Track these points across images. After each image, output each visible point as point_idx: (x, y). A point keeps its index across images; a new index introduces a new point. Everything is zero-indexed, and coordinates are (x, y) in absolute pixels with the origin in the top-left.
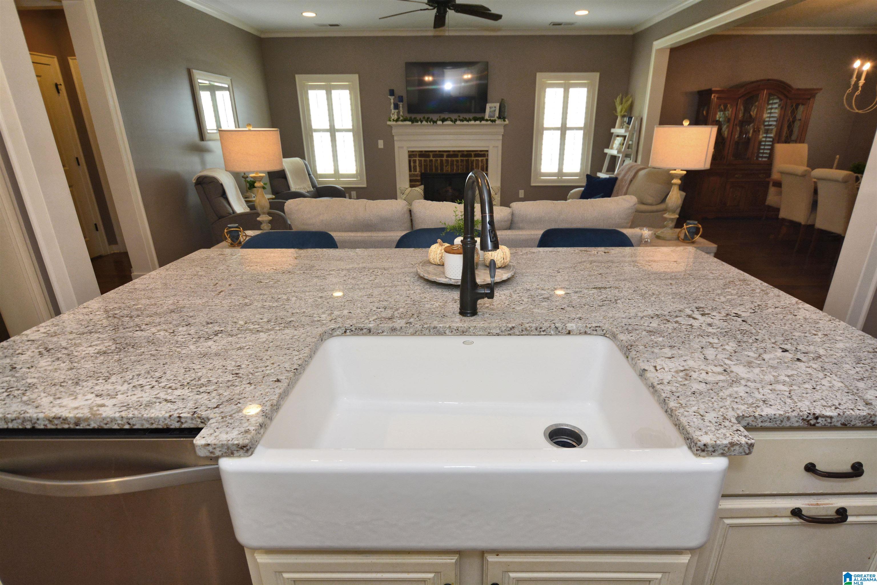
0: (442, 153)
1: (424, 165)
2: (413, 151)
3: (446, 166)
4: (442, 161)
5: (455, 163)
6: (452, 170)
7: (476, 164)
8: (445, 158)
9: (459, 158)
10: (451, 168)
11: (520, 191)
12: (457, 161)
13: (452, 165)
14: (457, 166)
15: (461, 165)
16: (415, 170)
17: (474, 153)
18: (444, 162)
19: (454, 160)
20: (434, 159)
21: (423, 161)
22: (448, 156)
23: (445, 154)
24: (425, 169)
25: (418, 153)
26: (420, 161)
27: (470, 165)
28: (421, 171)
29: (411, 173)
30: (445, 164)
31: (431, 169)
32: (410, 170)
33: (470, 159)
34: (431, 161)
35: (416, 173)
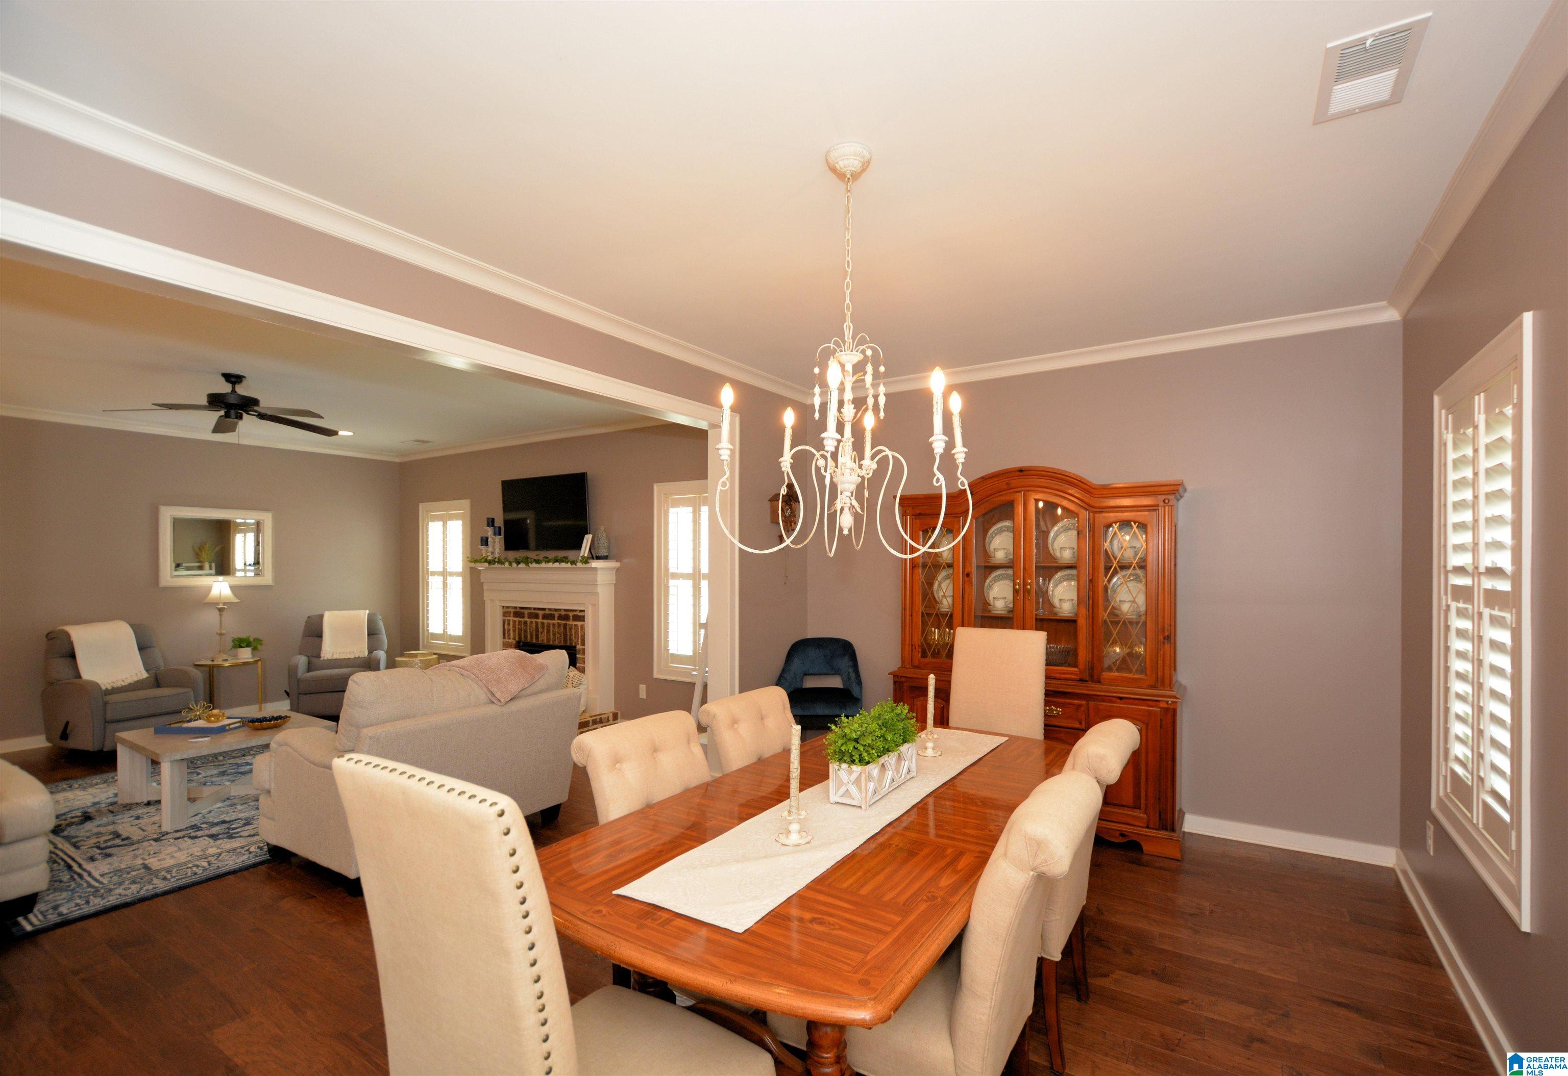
0: (537, 612)
1: (519, 628)
2: (508, 607)
3: (542, 633)
4: (537, 623)
5: (551, 627)
6: (548, 640)
7: (575, 633)
8: (540, 620)
9: (556, 621)
10: (547, 637)
11: (641, 686)
12: (554, 625)
13: (548, 631)
14: (554, 635)
15: (558, 633)
16: (509, 635)
17: (573, 613)
18: (539, 626)
19: (550, 624)
20: (528, 620)
21: (517, 623)
22: (545, 617)
23: (541, 613)
24: (520, 635)
25: (512, 610)
26: (514, 622)
27: (568, 634)
28: (514, 639)
29: (505, 640)
30: (540, 630)
31: (526, 637)
32: (504, 637)
33: (568, 623)
34: (526, 622)
35: (510, 641)
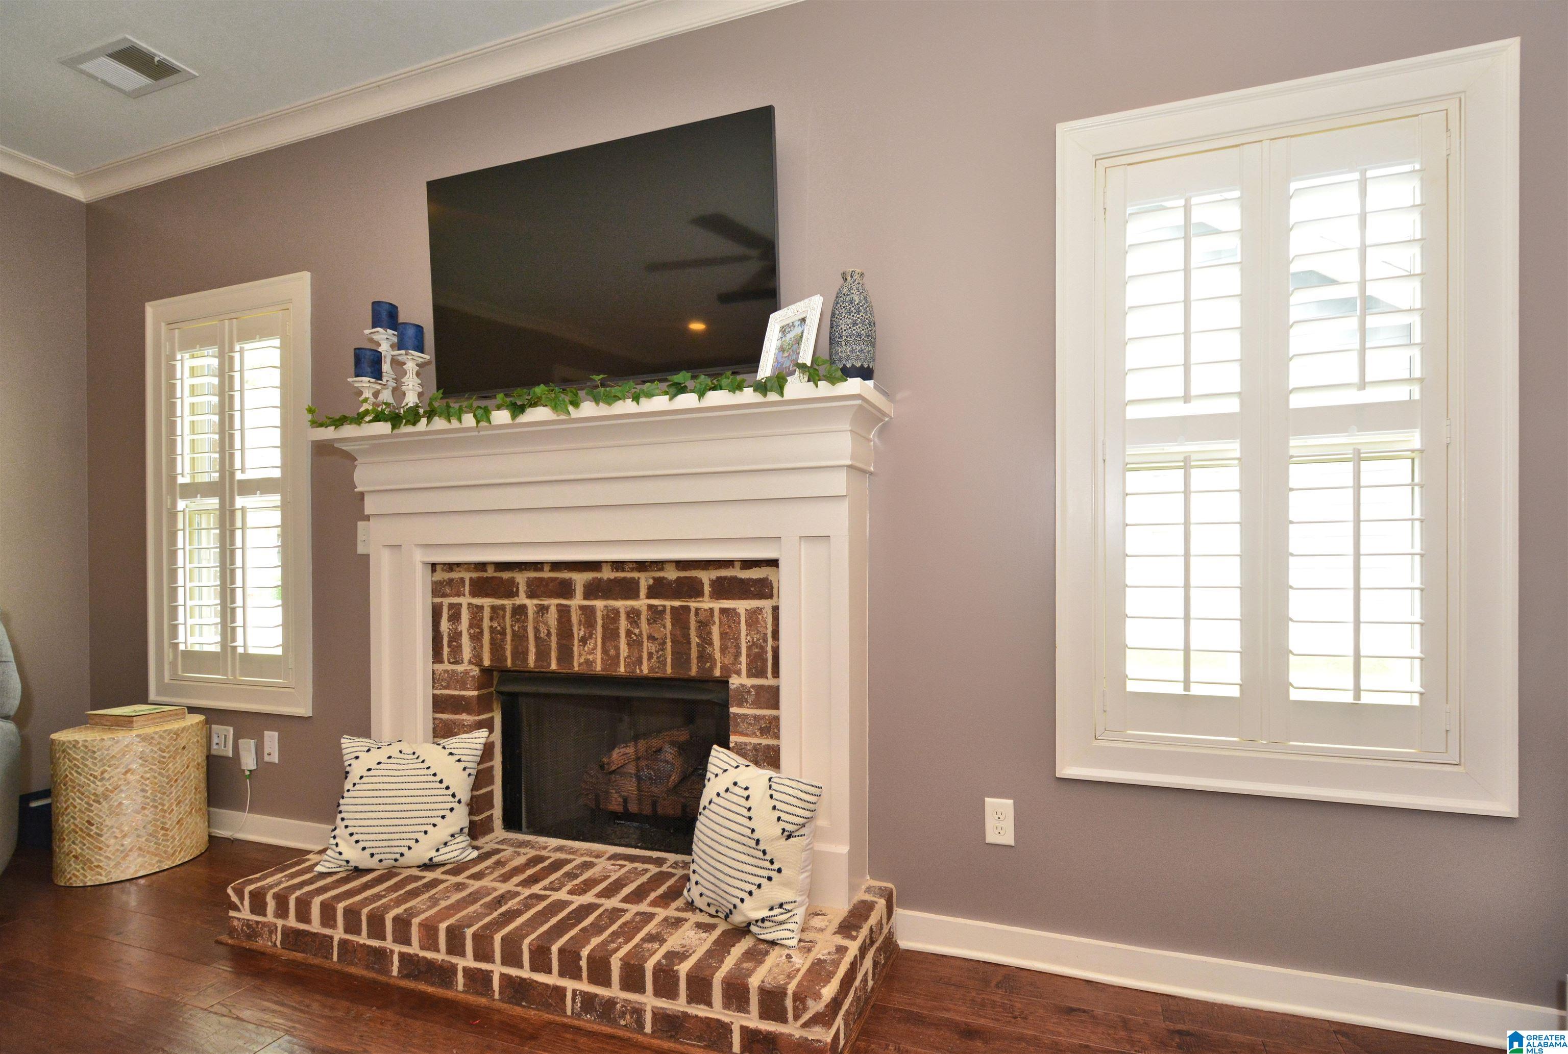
0: (565, 575)
1: (492, 630)
2: (451, 567)
3: (583, 641)
4: (564, 612)
5: (623, 624)
6: (612, 659)
7: (723, 635)
8: (577, 602)
9: (642, 603)
10: (605, 651)
11: (991, 802)
12: (633, 616)
13: (611, 634)
14: (635, 643)
15: (651, 638)
16: (456, 650)
17: (715, 574)
18: (575, 618)
19: (617, 612)
20: (531, 604)
21: (487, 613)
22: (593, 590)
23: (580, 579)
24: (497, 648)
25: (467, 576)
26: (477, 611)
27: (695, 640)
28: (477, 660)
29: (439, 667)
30: (578, 632)
31: (520, 653)
32: (437, 656)
33: (693, 605)
34: (520, 611)
35: (460, 668)
